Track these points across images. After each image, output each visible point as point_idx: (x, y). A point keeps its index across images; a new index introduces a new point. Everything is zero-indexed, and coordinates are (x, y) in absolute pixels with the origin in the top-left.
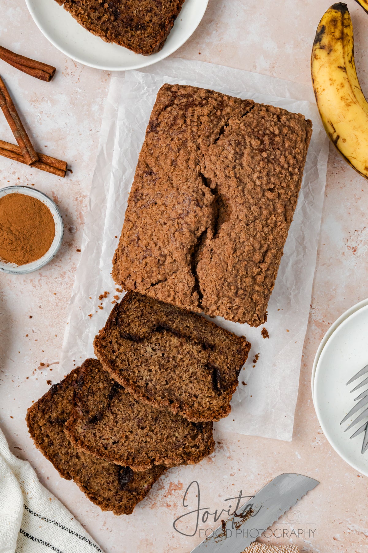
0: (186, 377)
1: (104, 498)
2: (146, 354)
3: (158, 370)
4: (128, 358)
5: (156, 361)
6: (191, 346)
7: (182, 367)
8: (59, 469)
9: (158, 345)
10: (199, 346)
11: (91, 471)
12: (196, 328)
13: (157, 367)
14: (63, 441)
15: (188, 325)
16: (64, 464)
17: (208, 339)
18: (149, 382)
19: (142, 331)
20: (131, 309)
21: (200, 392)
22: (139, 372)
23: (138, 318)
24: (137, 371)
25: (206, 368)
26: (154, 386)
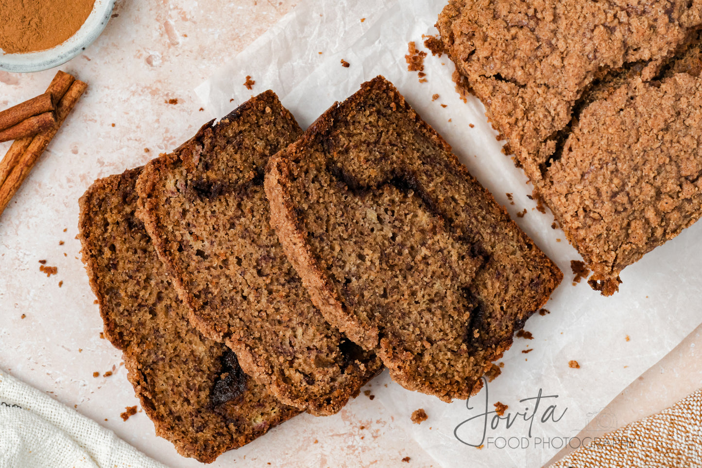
0: (423, 296)
2: (365, 222)
3: (377, 263)
4: (328, 216)
5: (377, 244)
6: (451, 240)
7: (422, 275)
8: (108, 319)
9: (389, 213)
10: (465, 247)
11: (167, 348)
12: (469, 207)
13: (377, 255)
15: (457, 196)
16: (122, 313)
17: (483, 238)
18: (354, 279)
19: (367, 173)
20: (359, 122)
21: (440, 337)
22: (341, 250)
23: (368, 146)
24: (337, 248)
25: (465, 295)
26: (361, 289)
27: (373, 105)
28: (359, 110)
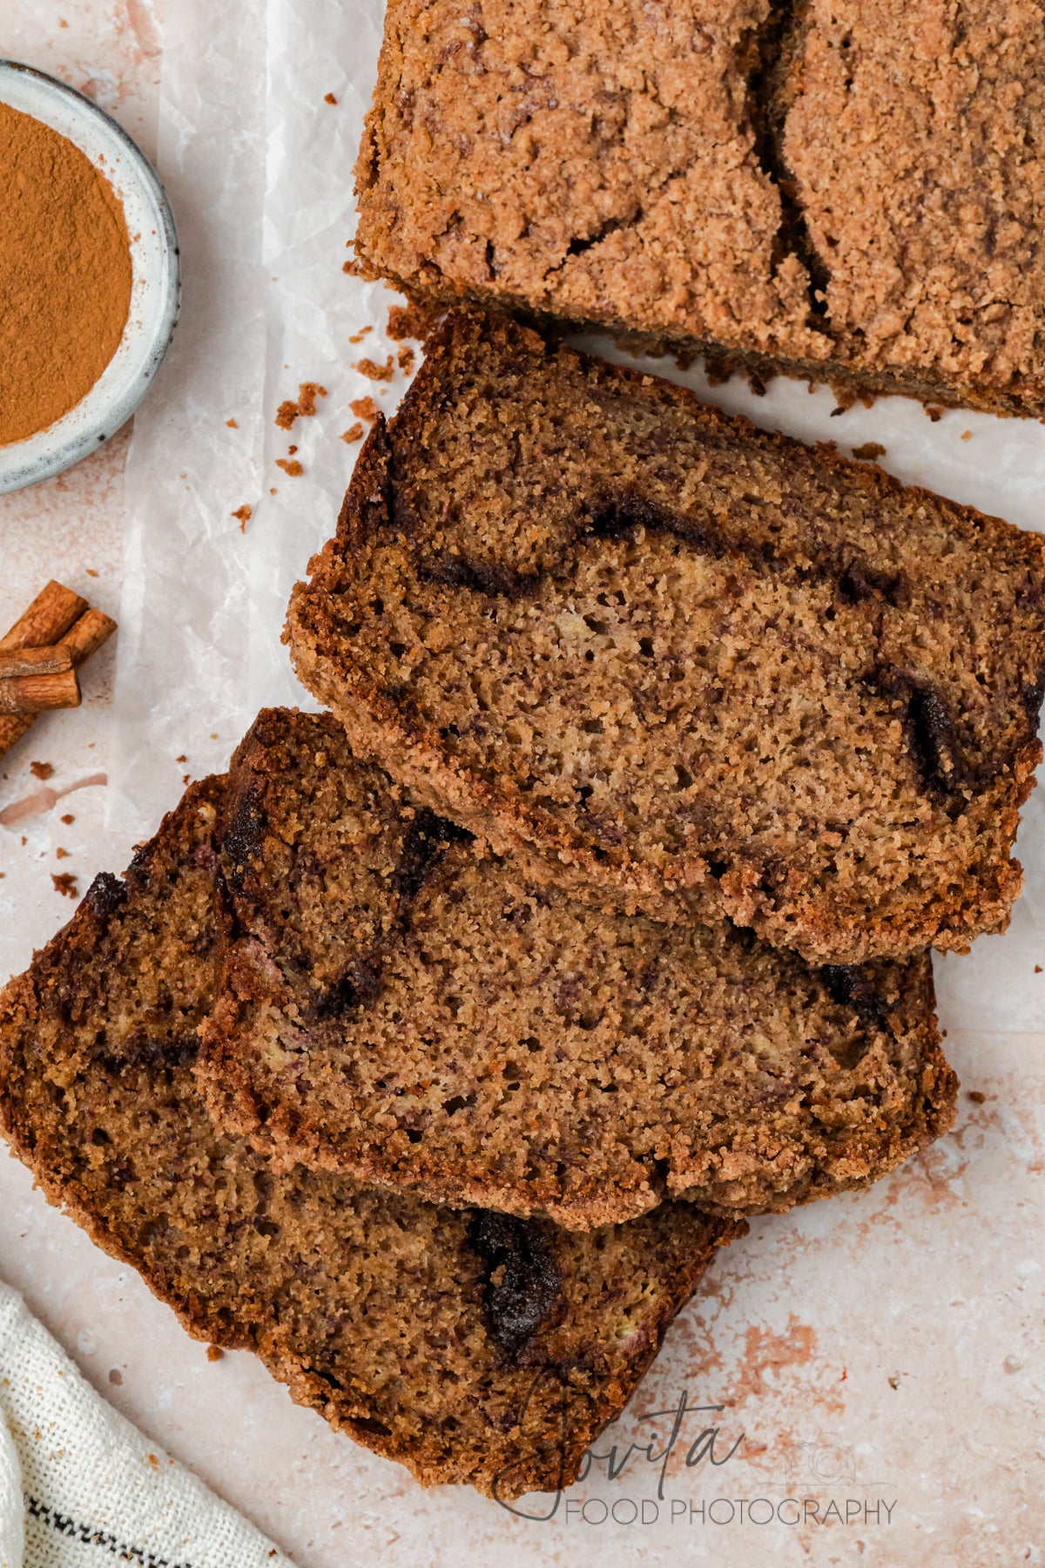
0: (776, 741)
1: (423, 1417)
2: (564, 649)
3: (633, 720)
4: (471, 675)
5: (615, 680)
6: (783, 590)
7: (750, 697)
8: (178, 1297)
9: (612, 600)
10: (824, 589)
11: (342, 1289)
12: (793, 504)
13: (625, 704)
14: (183, 1155)
15: (755, 492)
16: (202, 1267)
17: (860, 550)
18: (595, 782)
19: (523, 543)
20: (455, 439)
21: (857, 808)
22: (537, 733)
23: (499, 481)
24: (526, 734)
25: (873, 690)
26: (623, 795)
27: (470, 384)
28: (442, 411)
